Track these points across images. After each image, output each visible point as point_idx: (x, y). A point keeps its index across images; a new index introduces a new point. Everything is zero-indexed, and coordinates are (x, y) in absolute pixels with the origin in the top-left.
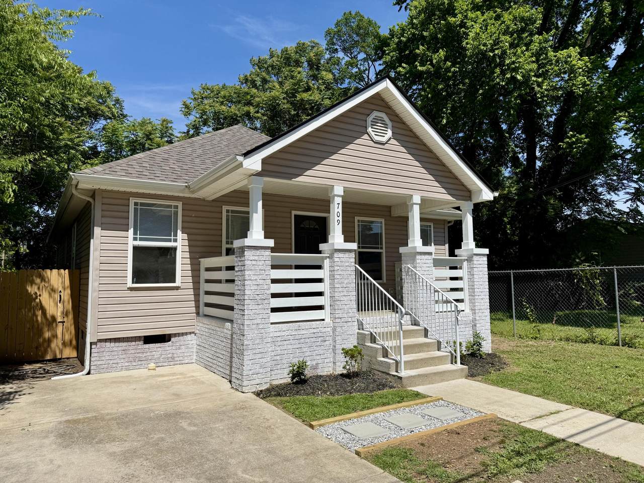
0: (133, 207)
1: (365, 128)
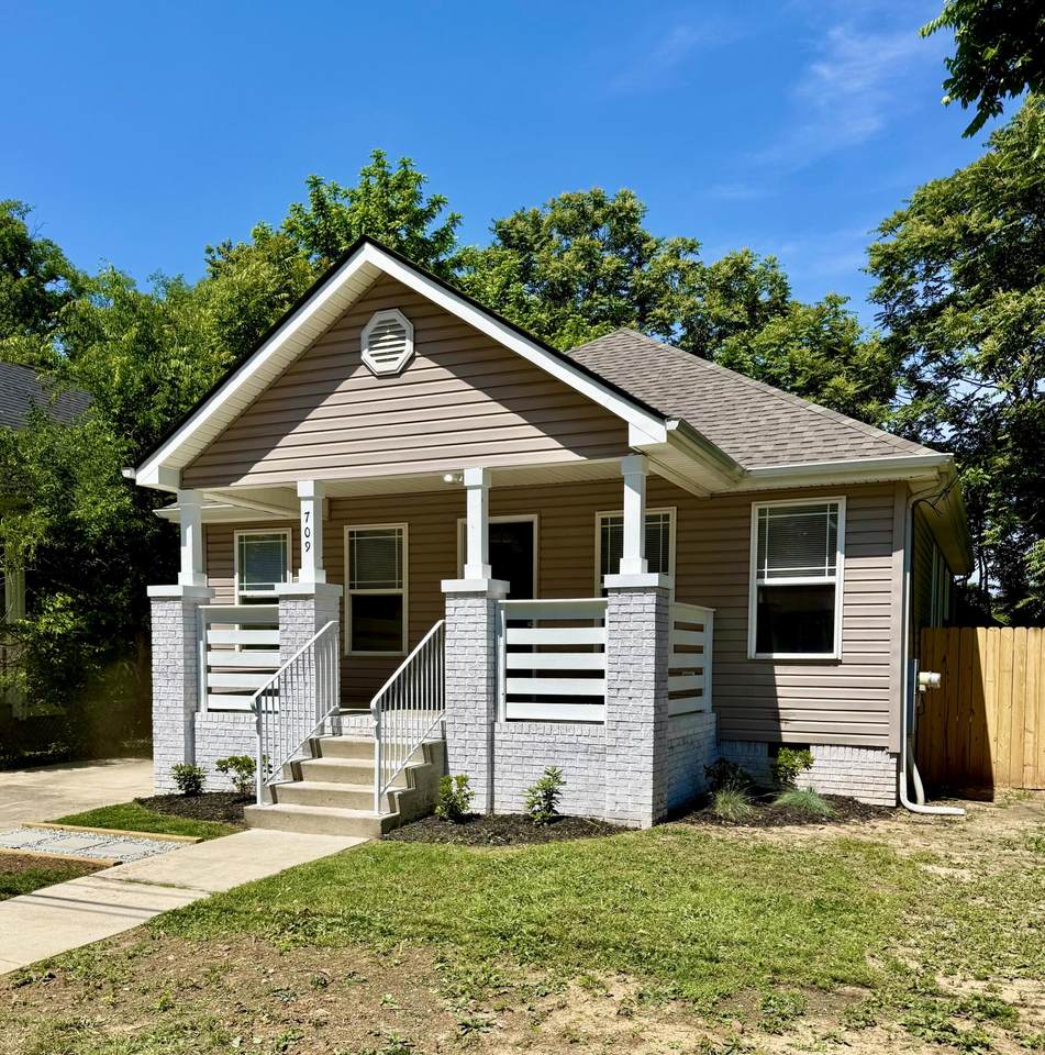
1: (360, 352)
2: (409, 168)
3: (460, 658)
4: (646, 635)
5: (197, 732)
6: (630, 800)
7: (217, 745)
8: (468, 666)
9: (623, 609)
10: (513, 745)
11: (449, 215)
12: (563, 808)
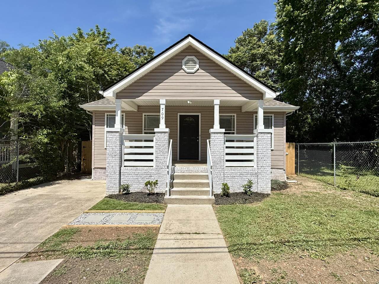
0: (106, 116)
1: (182, 66)
2: (106, 30)
3: (216, 150)
4: (269, 144)
5: (122, 174)
6: (265, 186)
7: (129, 177)
8: (218, 153)
9: (262, 138)
10: (230, 173)
11: (116, 44)
12: (254, 189)
